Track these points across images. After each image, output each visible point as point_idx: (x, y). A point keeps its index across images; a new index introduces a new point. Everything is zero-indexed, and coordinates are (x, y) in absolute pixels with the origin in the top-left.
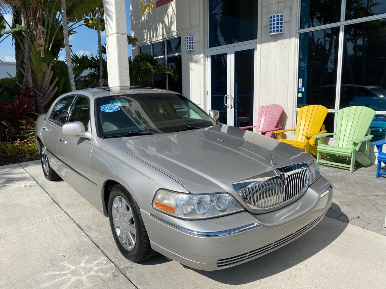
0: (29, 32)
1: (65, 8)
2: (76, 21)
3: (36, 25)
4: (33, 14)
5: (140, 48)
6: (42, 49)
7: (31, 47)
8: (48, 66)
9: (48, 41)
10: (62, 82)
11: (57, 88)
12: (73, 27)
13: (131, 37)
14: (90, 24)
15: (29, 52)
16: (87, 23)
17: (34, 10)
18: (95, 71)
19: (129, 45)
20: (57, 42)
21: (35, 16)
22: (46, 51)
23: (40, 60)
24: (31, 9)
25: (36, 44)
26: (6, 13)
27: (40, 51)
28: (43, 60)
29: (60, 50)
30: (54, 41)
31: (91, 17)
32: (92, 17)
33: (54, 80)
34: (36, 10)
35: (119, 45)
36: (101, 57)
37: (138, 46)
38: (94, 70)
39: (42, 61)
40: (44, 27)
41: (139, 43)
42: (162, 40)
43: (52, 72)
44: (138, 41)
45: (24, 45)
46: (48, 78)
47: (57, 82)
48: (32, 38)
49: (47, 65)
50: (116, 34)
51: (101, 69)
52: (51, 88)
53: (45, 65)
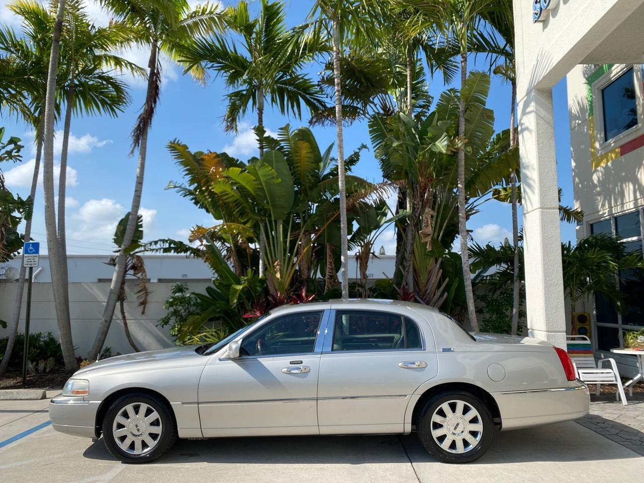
0: (414, 217)
1: (463, 180)
2: (479, 196)
3: (423, 207)
4: (421, 193)
5: (592, 225)
6: (429, 239)
7: (415, 237)
8: (436, 261)
9: (437, 227)
10: (455, 285)
11: (446, 294)
12: (475, 204)
13: (571, 210)
14: (501, 197)
15: (412, 245)
16: (497, 196)
17: (423, 188)
18: (508, 267)
19: (568, 223)
20: (451, 228)
21: (422, 196)
22: (434, 242)
23: (426, 254)
24: (418, 188)
25: (421, 233)
26: (389, 198)
27: (427, 243)
28: (429, 254)
29: (455, 238)
30: (447, 227)
31: (502, 186)
32: (505, 186)
33: (443, 282)
34: (425, 188)
35: (544, 226)
36: (516, 245)
37: (587, 222)
38: (506, 266)
39: (427, 255)
40: (433, 209)
41: (585, 219)
42: (634, 209)
43: (441, 271)
44: (584, 215)
45: (406, 236)
46: (434, 280)
47: (447, 286)
48: (418, 224)
49: (434, 262)
50: (539, 209)
51: (516, 264)
52: (438, 294)
53: (432, 260)
